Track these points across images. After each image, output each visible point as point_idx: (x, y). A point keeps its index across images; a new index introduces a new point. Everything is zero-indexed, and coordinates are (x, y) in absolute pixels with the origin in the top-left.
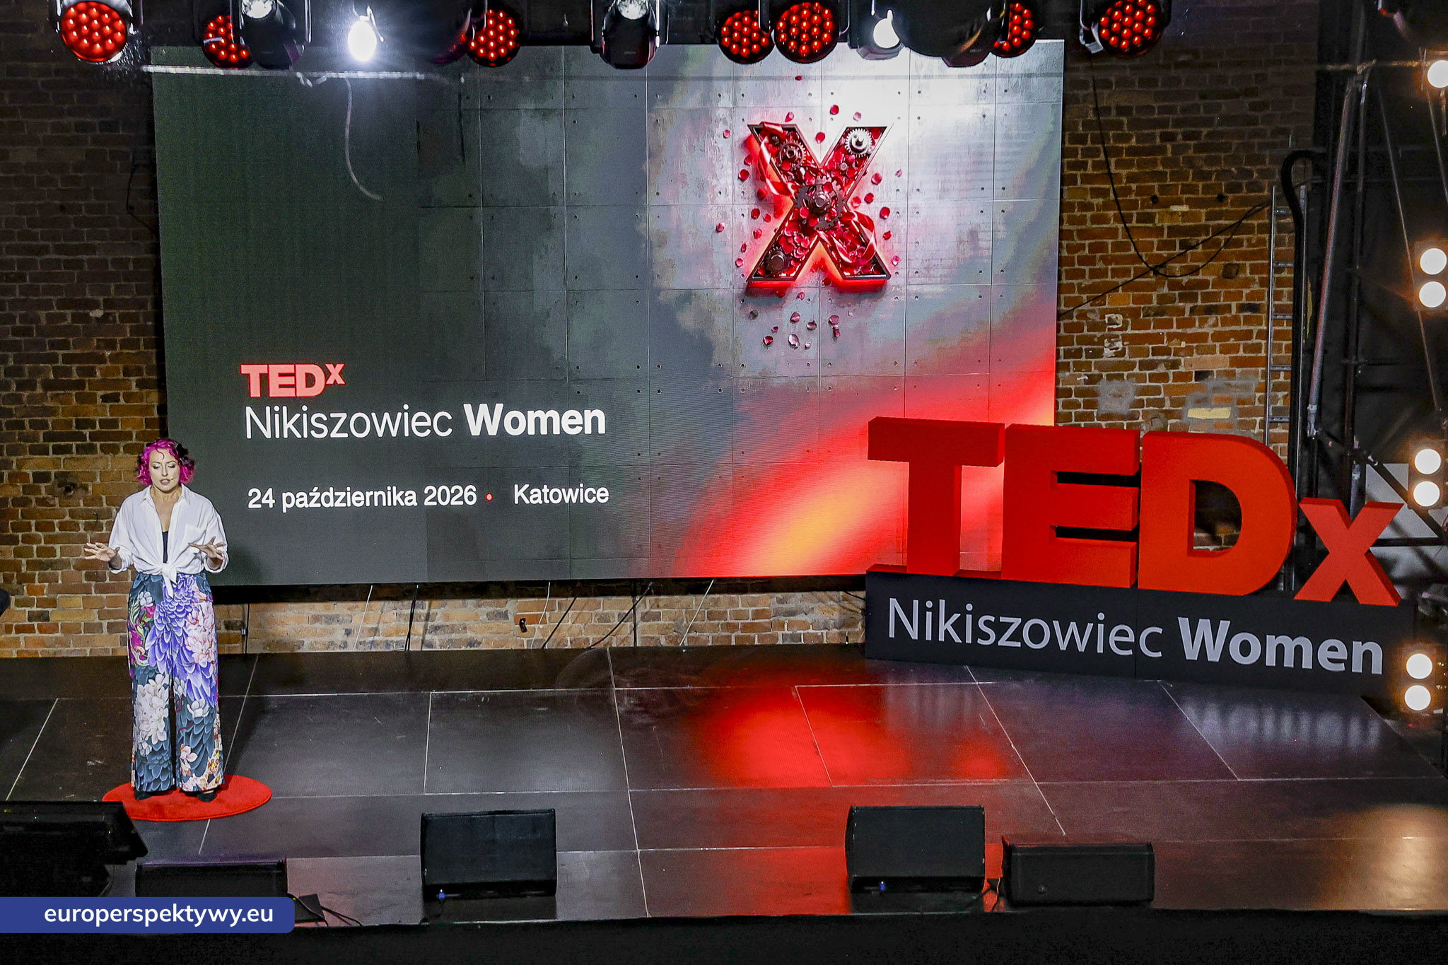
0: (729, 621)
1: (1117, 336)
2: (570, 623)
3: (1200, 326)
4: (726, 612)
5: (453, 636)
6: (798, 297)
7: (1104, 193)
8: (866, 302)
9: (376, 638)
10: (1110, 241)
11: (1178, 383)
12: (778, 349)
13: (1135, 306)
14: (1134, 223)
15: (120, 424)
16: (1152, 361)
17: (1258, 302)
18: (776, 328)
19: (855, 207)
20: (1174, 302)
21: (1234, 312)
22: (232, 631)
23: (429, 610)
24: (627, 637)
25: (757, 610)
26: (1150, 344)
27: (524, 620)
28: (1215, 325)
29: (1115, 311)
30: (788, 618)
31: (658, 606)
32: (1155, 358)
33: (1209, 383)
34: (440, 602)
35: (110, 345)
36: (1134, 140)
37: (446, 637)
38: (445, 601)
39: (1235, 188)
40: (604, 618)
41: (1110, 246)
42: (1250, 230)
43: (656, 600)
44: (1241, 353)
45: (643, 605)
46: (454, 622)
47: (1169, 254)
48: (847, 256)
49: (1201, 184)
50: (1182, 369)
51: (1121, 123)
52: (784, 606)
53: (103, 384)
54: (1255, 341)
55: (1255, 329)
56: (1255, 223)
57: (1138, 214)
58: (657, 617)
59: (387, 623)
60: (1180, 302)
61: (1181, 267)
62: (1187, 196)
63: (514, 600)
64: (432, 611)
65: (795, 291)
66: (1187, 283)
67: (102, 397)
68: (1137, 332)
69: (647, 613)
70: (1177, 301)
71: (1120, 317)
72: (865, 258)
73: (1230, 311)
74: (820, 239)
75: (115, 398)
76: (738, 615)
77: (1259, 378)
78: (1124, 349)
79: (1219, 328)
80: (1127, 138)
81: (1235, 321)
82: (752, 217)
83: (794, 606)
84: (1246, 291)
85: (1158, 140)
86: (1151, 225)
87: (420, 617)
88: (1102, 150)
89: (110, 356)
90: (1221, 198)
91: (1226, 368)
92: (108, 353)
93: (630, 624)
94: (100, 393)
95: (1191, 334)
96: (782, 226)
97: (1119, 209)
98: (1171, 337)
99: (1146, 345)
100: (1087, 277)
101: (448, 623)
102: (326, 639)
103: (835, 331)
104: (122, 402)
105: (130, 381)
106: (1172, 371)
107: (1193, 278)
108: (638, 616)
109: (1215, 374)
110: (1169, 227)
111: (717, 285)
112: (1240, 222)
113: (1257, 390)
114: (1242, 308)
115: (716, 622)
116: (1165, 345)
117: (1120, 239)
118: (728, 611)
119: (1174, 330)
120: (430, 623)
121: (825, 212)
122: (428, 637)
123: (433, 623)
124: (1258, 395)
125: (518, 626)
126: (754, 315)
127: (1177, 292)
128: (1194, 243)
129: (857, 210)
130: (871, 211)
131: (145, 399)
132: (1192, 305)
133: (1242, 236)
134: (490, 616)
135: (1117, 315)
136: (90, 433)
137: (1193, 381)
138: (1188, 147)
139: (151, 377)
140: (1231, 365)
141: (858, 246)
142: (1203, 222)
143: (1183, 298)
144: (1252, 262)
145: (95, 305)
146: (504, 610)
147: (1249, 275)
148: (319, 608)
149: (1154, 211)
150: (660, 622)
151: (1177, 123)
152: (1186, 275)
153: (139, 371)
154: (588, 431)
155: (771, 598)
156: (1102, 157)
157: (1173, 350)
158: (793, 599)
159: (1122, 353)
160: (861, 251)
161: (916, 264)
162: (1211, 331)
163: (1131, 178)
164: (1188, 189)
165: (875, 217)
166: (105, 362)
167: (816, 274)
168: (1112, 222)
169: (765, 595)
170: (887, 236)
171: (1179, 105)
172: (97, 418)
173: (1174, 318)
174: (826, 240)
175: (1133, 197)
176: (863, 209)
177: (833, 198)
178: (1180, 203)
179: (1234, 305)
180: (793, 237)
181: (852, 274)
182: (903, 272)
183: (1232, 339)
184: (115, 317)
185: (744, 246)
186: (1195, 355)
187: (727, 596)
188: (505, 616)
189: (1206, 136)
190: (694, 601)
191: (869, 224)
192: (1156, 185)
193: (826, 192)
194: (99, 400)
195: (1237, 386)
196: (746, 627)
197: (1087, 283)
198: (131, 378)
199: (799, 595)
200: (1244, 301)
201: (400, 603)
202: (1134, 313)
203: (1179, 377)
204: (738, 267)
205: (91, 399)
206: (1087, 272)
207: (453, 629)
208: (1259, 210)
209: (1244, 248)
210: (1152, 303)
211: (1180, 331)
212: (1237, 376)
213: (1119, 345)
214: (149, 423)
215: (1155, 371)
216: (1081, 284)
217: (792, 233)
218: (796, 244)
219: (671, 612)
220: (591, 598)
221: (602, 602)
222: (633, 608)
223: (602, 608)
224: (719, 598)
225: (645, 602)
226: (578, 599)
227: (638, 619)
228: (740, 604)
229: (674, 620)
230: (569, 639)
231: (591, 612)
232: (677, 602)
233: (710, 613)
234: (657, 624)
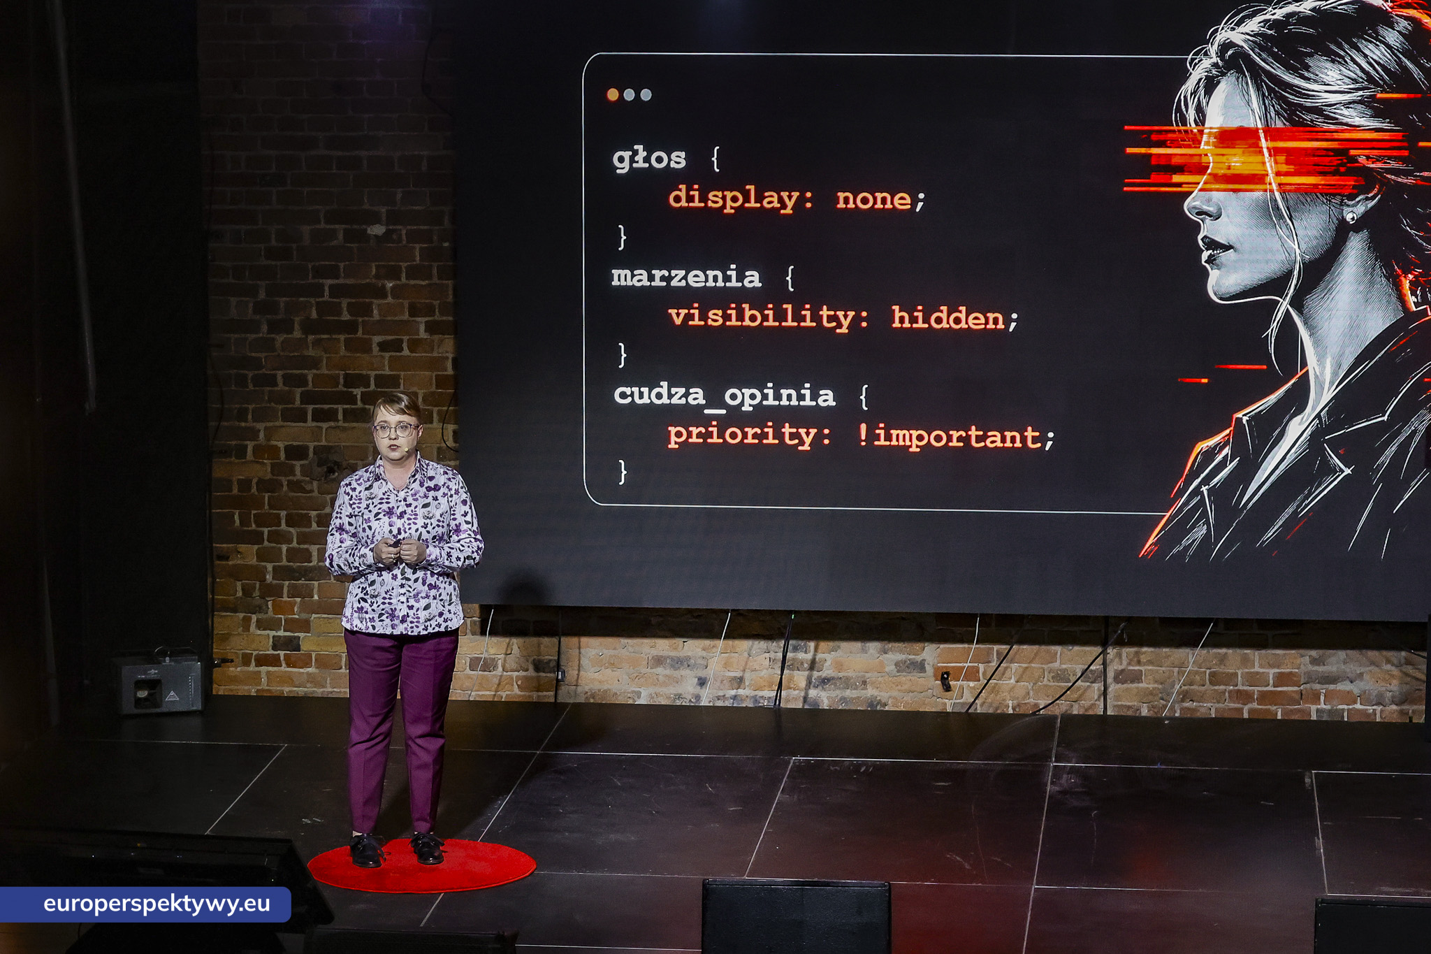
0: (1240, 687)
2: (1013, 681)
4: (1236, 674)
5: (848, 693)
9: (741, 692)
15: (402, 381)
22: (543, 674)
23: (815, 655)
24: (1093, 705)
25: (1279, 673)
27: (948, 673)
30: (1325, 686)
31: (1139, 663)
34: (831, 644)
35: (394, 273)
37: (838, 693)
38: (837, 643)
40: (1059, 676)
43: (1137, 653)
45: (1117, 660)
46: (850, 674)
52: (1320, 669)
53: (382, 327)
58: (1136, 678)
59: (755, 670)
63: (934, 646)
64: (819, 656)
67: (380, 344)
69: (1123, 671)
75: (396, 346)
76: (1253, 679)
83: (1334, 669)
87: (802, 663)
89: (393, 288)
92: (390, 285)
93: (1098, 687)
94: (377, 339)
101: (841, 675)
102: (672, 690)
104: (406, 352)
105: (415, 321)
108: (1110, 675)
115: (1222, 687)
118: (1239, 673)
120: (816, 674)
122: (813, 693)
123: (820, 673)
125: (939, 682)
131: (436, 347)
134: (902, 667)
136: (362, 392)
139: (444, 318)
145: (375, 219)
146: (919, 658)
148: (663, 646)
150: (1141, 685)
153: (430, 310)
155: (1302, 656)
158: (1333, 659)
166: (385, 297)
169: (1293, 652)
172: (373, 373)
184: (401, 235)
187: (1238, 651)
188: (921, 667)
194: (375, 349)
196: (1264, 697)
198: (419, 319)
199: (1342, 654)
201: (775, 644)
205: (365, 347)
207: (847, 683)
214: (441, 381)
219: (1157, 671)
220: (1044, 647)
221: (1059, 654)
222: (1103, 664)
223: (1058, 661)
224: (1226, 653)
225: (1119, 655)
226: (1025, 647)
227: (1110, 680)
228: (1257, 664)
229: (1162, 684)
230: (1010, 703)
231: (1043, 666)
232: (1165, 657)
233: (1213, 675)
234: (1137, 688)
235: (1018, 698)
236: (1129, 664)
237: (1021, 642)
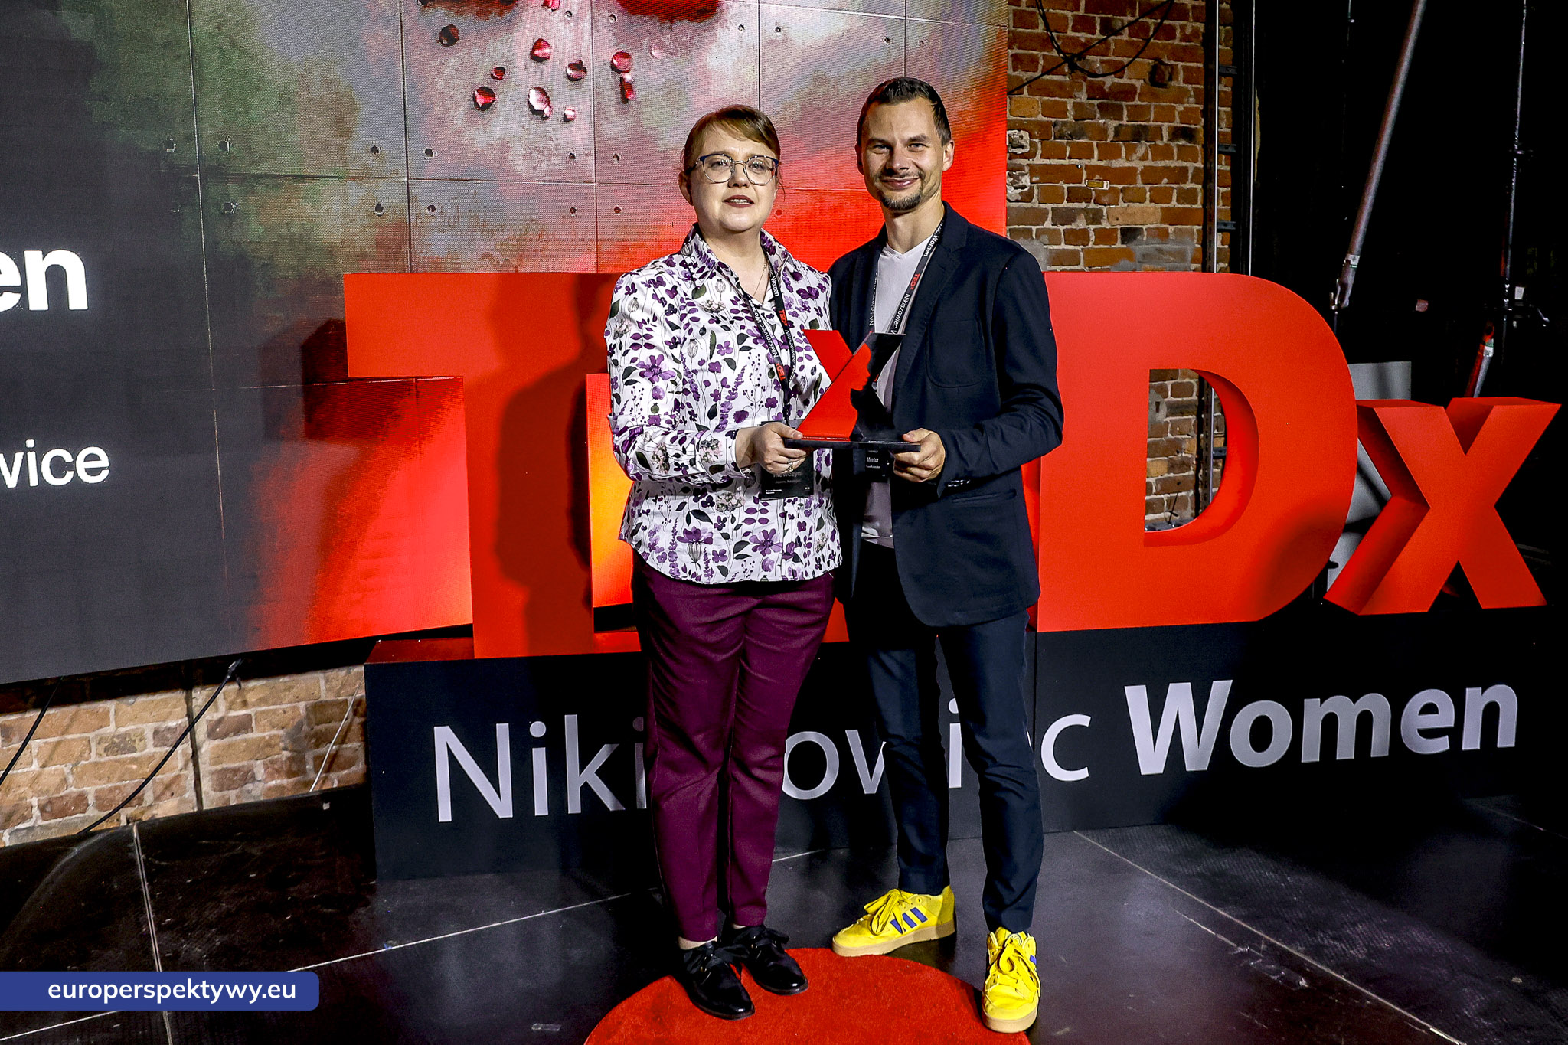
1: (1020, 168)
3: (1128, 160)
8: (684, 29)
11: (1102, 246)
12: (508, 118)
13: (1046, 119)
16: (1069, 209)
17: (1193, 126)
18: (500, 73)
20: (1094, 117)
21: (1165, 140)
26: (1065, 183)
28: (1144, 158)
29: (1020, 127)
31: (245, 704)
32: (1071, 205)
33: (1138, 248)
43: (239, 691)
44: (1174, 203)
45: (210, 705)
47: (1088, 40)
50: (1105, 225)
54: (1189, 185)
55: (1191, 166)
58: (243, 726)
60: (1101, 118)
61: (1102, 62)
66: (1109, 88)
68: (1047, 162)
70: (1098, 115)
71: (1025, 135)
73: (1162, 139)
77: (1195, 241)
78: (1032, 189)
79: (1149, 163)
81: (1166, 153)
84: (1180, 108)
91: (1159, 225)
95: (1116, 169)
98: (1093, 171)
99: (1061, 184)
103: (626, 89)
106: (1092, 227)
107: (1116, 80)
108: (201, 729)
109: (1145, 233)
113: (1193, 261)
114: (1176, 133)
116: (1083, 185)
119: (1095, 162)
124: (1193, 267)
127: (1096, 102)
128: (1117, 26)
132: (1115, 123)
133: (1175, 22)
135: (1022, 133)
137: (1119, 245)
140: (1163, 221)
143: (1107, 111)
144: (1184, 64)
147: (1182, 85)
150: (251, 736)
152: (1110, 74)
157: (1093, 192)
159: (1027, 197)
162: (1140, 165)
173: (1095, 143)
179: (1165, 127)
183: (1165, 180)
186: (1122, 204)
190: (322, 679)
195: (1170, 253)
200: (1177, 123)
202: (1041, 131)
203: (1104, 236)
209: (1177, 42)
210: (1065, 116)
211: (1102, 163)
212: (1172, 237)
213: (1025, 180)
215: (1073, 226)
219: (273, 712)
221: (114, 711)
223: (114, 723)
227: (201, 738)
229: (283, 728)
232: (285, 689)
234: (245, 741)
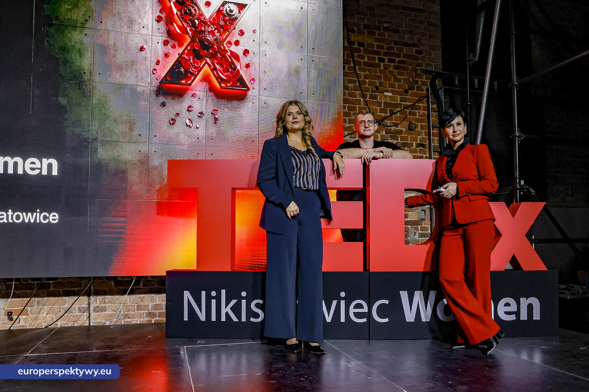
0: (150, 311)
2: (45, 314)
4: (148, 305)
6: (192, 96)
7: (354, 82)
8: (235, 103)
10: (357, 106)
12: (179, 127)
14: (368, 99)
18: (178, 114)
19: (229, 47)
20: (388, 140)
27: (11, 313)
31: (105, 302)
36: (366, 58)
39: (412, 88)
40: (68, 311)
41: (357, 108)
42: (419, 108)
43: (104, 298)
45: (95, 302)
47: (385, 116)
48: (223, 75)
49: (397, 84)
51: (361, 50)
56: (421, 105)
57: (370, 94)
58: (104, 309)
60: (391, 140)
61: (390, 123)
62: (391, 89)
63: (5, 300)
65: (190, 93)
66: (393, 130)
69: (97, 307)
72: (234, 76)
73: (413, 147)
74: (206, 63)
76: (156, 307)
80: (363, 58)
81: (415, 151)
82: (164, 45)
84: (419, 137)
85: (377, 61)
86: (376, 100)
88: (352, 61)
90: (406, 92)
93: (86, 314)
96: (183, 53)
97: (362, 91)
100: (347, 123)
103: (216, 119)
107: (396, 128)
108: (92, 308)
110: (384, 102)
111: (140, 84)
112: (415, 104)
115: (143, 311)
117: (362, 106)
118: (150, 304)
121: (211, 47)
125: (7, 317)
126: (163, 105)
128: (395, 111)
129: (230, 49)
130: (238, 50)
133: (416, 111)
138: (391, 65)
141: (230, 70)
142: (399, 102)
144: (420, 124)
147: (420, 130)
149: (377, 94)
150: (106, 312)
151: (385, 54)
152: (393, 126)
154: (45, 172)
156: (352, 65)
160: (231, 72)
161: (264, 85)
163: (366, 77)
164: (392, 86)
165: (241, 54)
167: (204, 83)
168: (358, 97)
170: (248, 66)
171: (385, 46)
174: (211, 64)
175: (367, 86)
176: (233, 48)
177: (215, 40)
178: (388, 92)
179: (414, 143)
180: (191, 59)
181: (226, 86)
182: (257, 88)
185: (158, 62)
187: (149, 295)
189: (398, 62)
190: (128, 299)
191: (237, 58)
192: (377, 82)
193: (211, 36)
196: (161, 315)
197: (347, 126)
200: (419, 142)
204: (154, 74)
206: (347, 120)
208: (422, 99)
209: (417, 117)
216: (345, 126)
217: (189, 57)
218: (192, 64)
219: (113, 306)
220: (60, 298)
221: (67, 301)
222: (88, 304)
223: (67, 304)
224: (144, 297)
225: (96, 300)
226: (51, 298)
227: (91, 311)
228: (157, 300)
229: (115, 311)
230: (44, 324)
231: (60, 306)
232: (117, 300)
233: (138, 306)
234: (104, 314)
235: (47, 322)
236: (100, 304)
237: (48, 296)
